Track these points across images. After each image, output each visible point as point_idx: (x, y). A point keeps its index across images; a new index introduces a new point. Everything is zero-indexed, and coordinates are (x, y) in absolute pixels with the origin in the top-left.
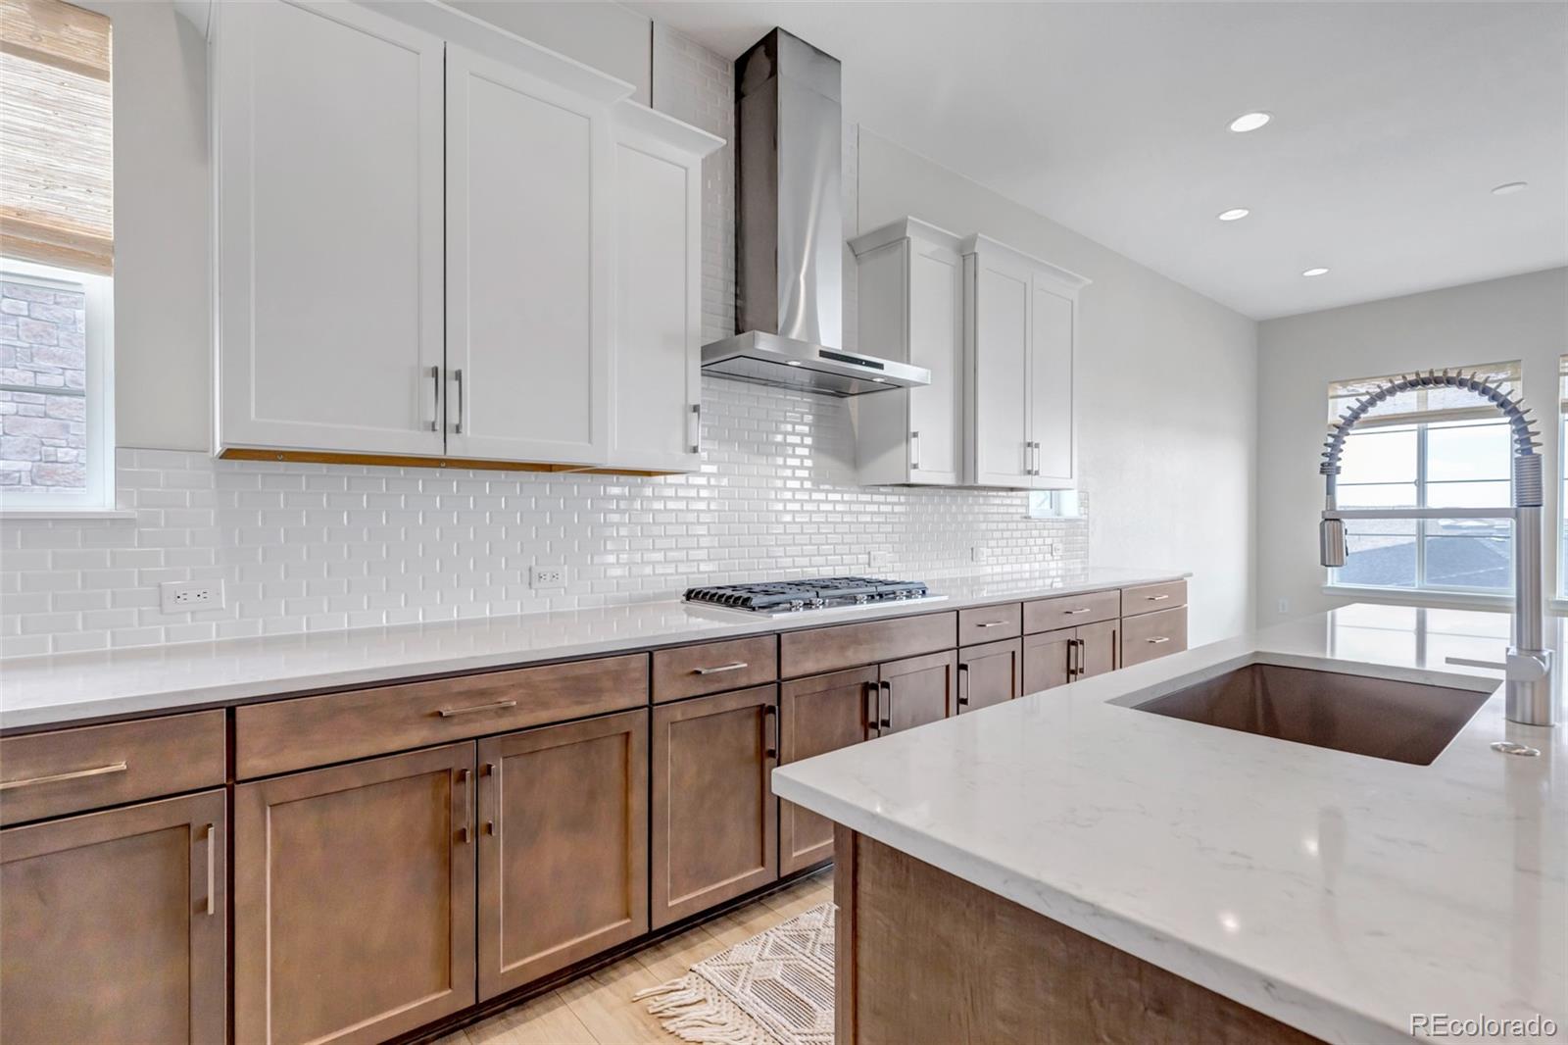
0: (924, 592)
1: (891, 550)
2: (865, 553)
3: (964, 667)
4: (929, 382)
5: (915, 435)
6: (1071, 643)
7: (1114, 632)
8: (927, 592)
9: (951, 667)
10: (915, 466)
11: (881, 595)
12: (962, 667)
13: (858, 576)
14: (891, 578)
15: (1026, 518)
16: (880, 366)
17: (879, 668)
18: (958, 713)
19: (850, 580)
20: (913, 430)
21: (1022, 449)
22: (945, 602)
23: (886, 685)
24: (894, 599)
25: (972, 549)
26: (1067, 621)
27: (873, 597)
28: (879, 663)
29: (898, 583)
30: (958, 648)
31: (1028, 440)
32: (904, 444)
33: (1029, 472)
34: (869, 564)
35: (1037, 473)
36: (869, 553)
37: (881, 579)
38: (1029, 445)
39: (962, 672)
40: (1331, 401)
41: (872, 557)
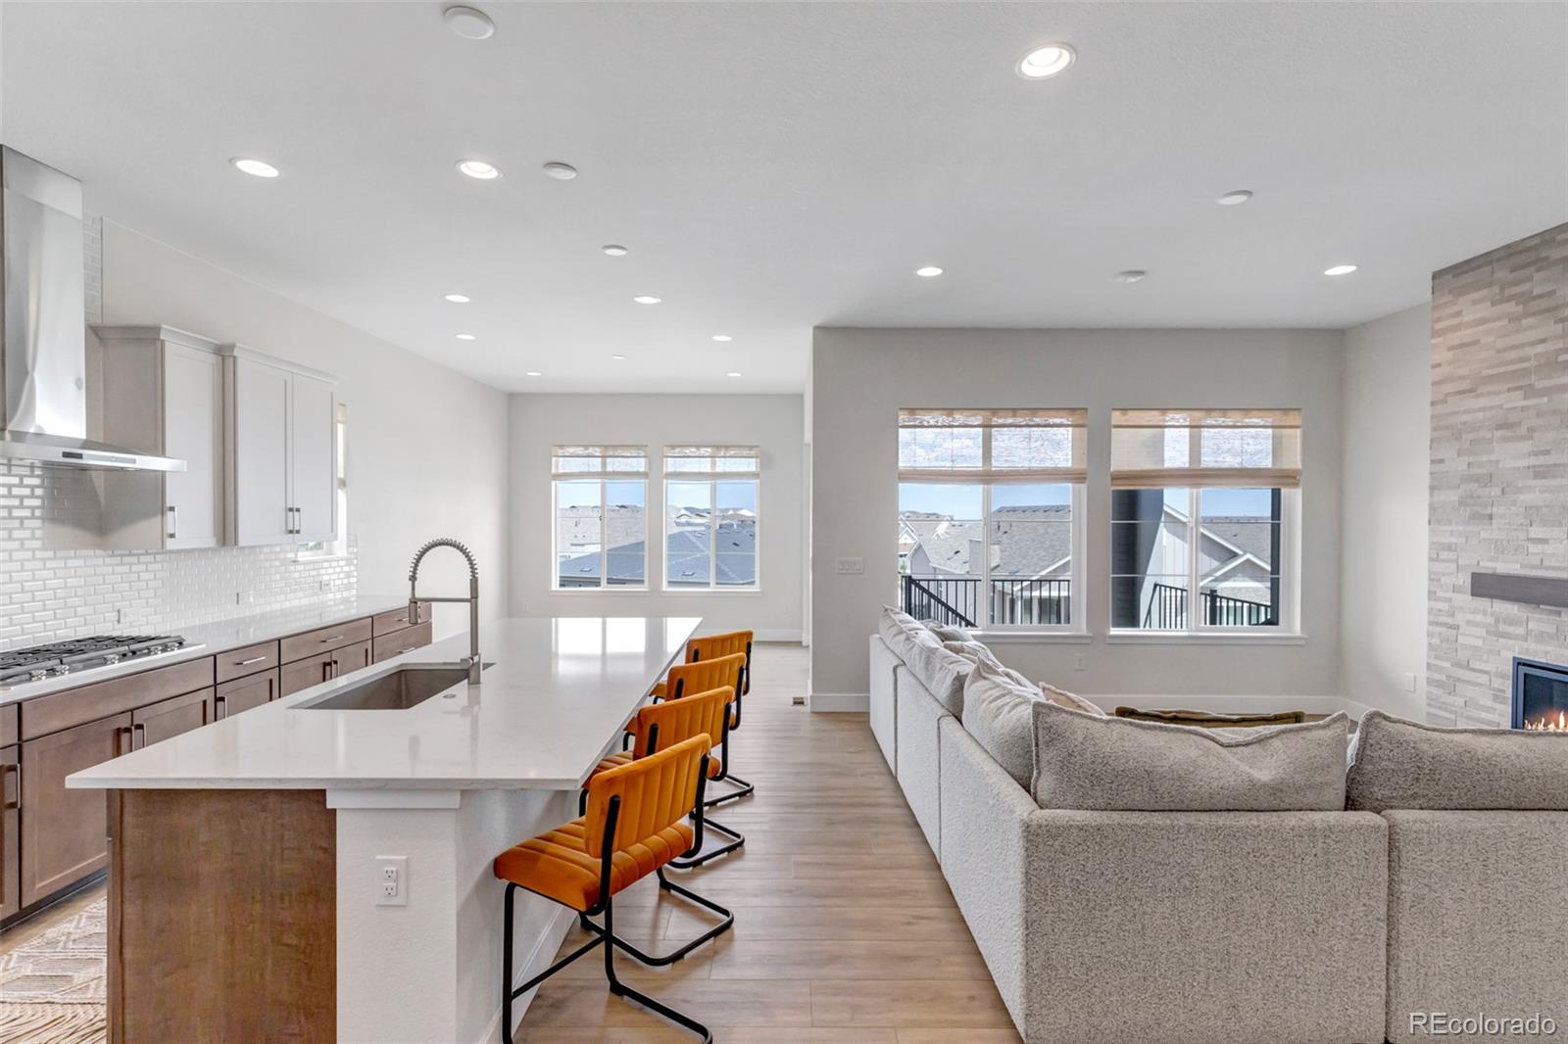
0: (181, 644)
1: (145, 605)
2: (113, 611)
3: (222, 699)
4: (186, 470)
5: (172, 509)
6: (325, 665)
7: (367, 650)
8: (184, 643)
9: (208, 702)
10: (172, 536)
11: (134, 653)
12: (219, 699)
13: (106, 635)
14: (144, 632)
15: (294, 561)
16: (134, 461)
17: (132, 715)
18: (216, 720)
19: (97, 640)
20: (168, 504)
21: (284, 513)
22: (204, 649)
23: (140, 727)
24: (149, 654)
25: (238, 595)
26: (323, 648)
27: (124, 655)
28: (132, 710)
29: (153, 639)
30: (215, 685)
31: (290, 506)
32: (159, 517)
33: (291, 532)
34: (119, 621)
35: (298, 532)
36: (119, 611)
37: (134, 635)
38: (291, 510)
39: (220, 704)
40: (554, 459)
41: (122, 614)
